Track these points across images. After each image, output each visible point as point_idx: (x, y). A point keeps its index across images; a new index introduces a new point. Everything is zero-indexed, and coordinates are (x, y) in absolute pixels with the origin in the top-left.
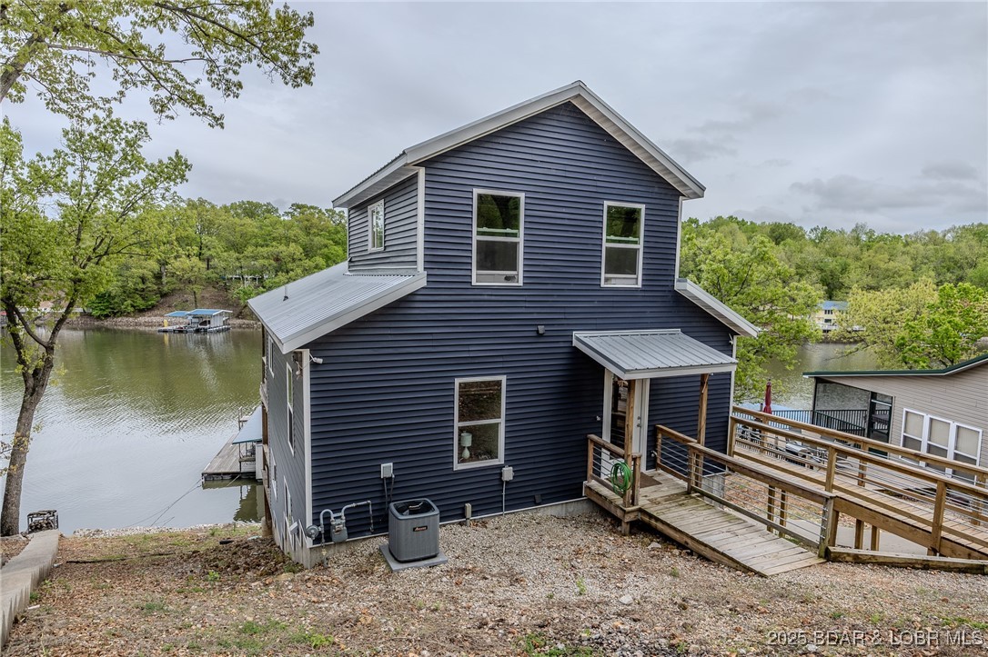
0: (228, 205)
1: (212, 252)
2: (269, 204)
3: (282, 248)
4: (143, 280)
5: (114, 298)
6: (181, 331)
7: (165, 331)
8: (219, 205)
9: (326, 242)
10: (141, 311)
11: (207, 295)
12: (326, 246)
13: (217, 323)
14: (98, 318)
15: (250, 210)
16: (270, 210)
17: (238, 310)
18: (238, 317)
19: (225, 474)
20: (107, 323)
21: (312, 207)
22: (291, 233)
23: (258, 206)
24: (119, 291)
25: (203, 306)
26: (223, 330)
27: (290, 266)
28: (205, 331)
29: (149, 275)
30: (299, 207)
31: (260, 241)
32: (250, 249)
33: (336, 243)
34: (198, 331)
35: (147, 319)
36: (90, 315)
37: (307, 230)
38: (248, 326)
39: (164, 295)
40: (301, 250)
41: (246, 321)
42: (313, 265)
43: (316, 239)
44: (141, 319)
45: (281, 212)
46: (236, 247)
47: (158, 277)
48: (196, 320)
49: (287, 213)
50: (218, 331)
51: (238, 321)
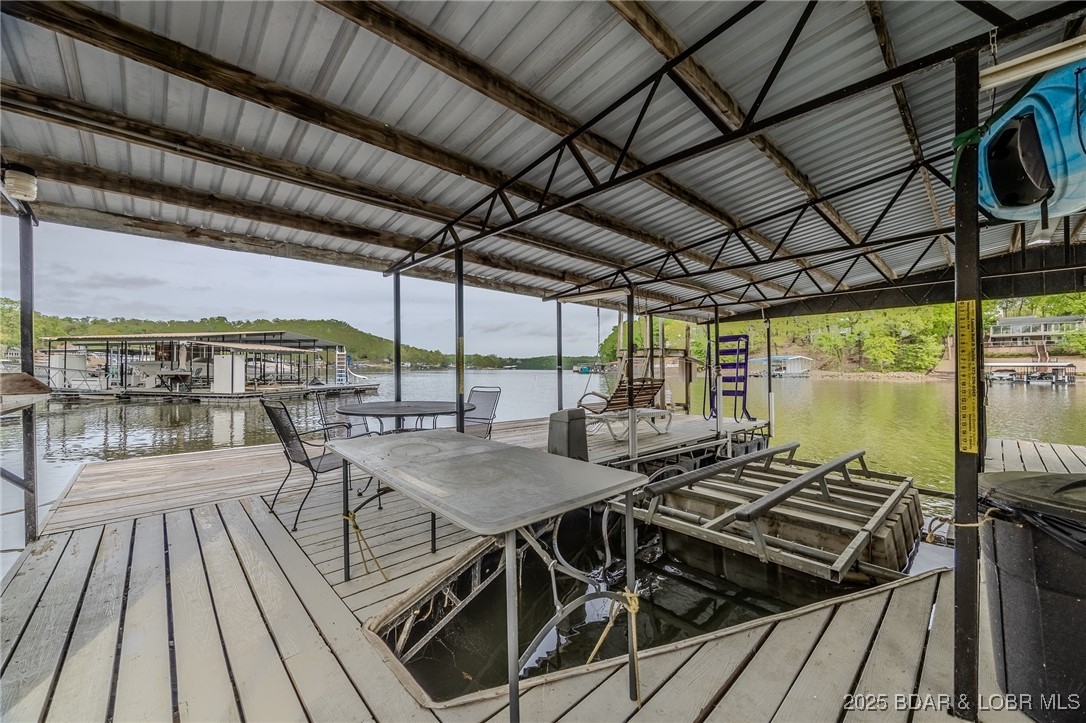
11: (791, 352)
18: (821, 368)
26: (801, 378)
28: (781, 376)
41: (831, 373)
48: (773, 368)
50: (795, 378)
51: (822, 372)
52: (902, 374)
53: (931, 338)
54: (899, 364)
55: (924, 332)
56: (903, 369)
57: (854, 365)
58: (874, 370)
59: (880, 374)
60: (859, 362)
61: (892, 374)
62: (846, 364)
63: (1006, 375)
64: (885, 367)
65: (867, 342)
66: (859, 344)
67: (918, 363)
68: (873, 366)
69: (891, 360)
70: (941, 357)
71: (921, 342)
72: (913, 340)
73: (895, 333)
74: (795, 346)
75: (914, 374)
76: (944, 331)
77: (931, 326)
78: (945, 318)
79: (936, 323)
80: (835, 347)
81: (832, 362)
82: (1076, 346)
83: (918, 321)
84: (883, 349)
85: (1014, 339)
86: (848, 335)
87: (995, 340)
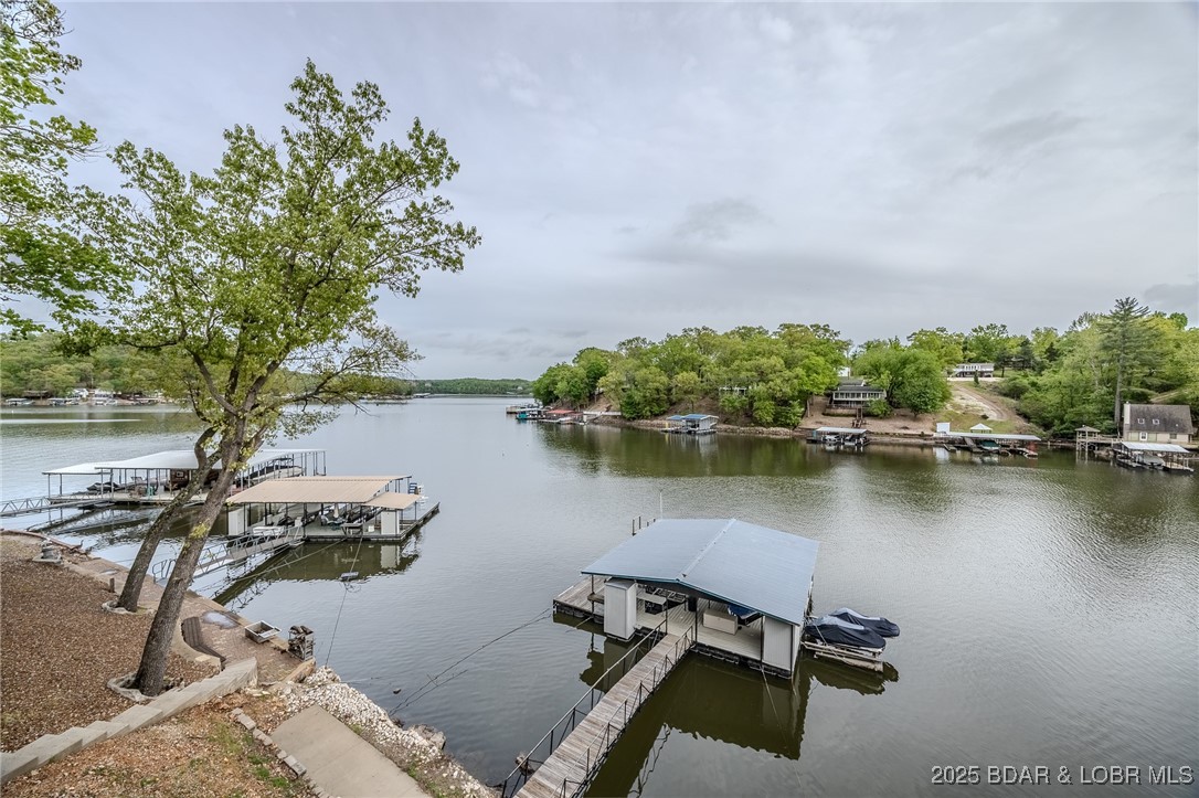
0: (729, 331)
1: (708, 368)
2: (761, 327)
3: (763, 361)
4: (658, 390)
5: (639, 404)
6: (677, 433)
7: (666, 431)
8: (720, 333)
9: (807, 353)
10: (656, 416)
11: (704, 404)
12: (807, 357)
13: (705, 426)
14: (629, 420)
15: (745, 333)
16: (762, 331)
17: (726, 416)
18: (724, 423)
19: (576, 609)
20: (634, 424)
21: (798, 326)
22: (774, 348)
23: (750, 330)
24: (642, 400)
25: (699, 412)
26: (710, 433)
27: (770, 376)
28: (695, 433)
29: (662, 388)
31: (747, 357)
32: (737, 363)
33: (818, 354)
34: (690, 432)
35: (659, 422)
36: (624, 418)
37: (790, 344)
38: (733, 431)
39: (672, 404)
40: (782, 362)
41: (731, 427)
42: (794, 375)
43: (797, 351)
44: (655, 422)
45: (770, 333)
46: (726, 363)
47: (670, 390)
48: (689, 424)
49: (775, 333)
50: (705, 434)
51: (724, 426)
52: (778, 429)
53: (796, 403)
54: (776, 422)
55: (793, 398)
56: (778, 426)
57: (748, 420)
58: (761, 425)
59: (764, 429)
60: (751, 416)
61: (772, 429)
62: (742, 419)
63: (833, 437)
64: (768, 423)
65: (756, 405)
66: (751, 405)
67: (788, 421)
68: (759, 423)
69: (770, 419)
70: (802, 417)
71: (790, 405)
72: (784, 402)
73: (774, 398)
74: (707, 398)
75: (786, 430)
76: (804, 397)
77: (796, 393)
78: (805, 388)
79: (800, 392)
80: (734, 407)
81: (733, 418)
82: (877, 411)
83: (788, 390)
84: (766, 410)
85: (847, 402)
86: (744, 398)
87: (836, 402)
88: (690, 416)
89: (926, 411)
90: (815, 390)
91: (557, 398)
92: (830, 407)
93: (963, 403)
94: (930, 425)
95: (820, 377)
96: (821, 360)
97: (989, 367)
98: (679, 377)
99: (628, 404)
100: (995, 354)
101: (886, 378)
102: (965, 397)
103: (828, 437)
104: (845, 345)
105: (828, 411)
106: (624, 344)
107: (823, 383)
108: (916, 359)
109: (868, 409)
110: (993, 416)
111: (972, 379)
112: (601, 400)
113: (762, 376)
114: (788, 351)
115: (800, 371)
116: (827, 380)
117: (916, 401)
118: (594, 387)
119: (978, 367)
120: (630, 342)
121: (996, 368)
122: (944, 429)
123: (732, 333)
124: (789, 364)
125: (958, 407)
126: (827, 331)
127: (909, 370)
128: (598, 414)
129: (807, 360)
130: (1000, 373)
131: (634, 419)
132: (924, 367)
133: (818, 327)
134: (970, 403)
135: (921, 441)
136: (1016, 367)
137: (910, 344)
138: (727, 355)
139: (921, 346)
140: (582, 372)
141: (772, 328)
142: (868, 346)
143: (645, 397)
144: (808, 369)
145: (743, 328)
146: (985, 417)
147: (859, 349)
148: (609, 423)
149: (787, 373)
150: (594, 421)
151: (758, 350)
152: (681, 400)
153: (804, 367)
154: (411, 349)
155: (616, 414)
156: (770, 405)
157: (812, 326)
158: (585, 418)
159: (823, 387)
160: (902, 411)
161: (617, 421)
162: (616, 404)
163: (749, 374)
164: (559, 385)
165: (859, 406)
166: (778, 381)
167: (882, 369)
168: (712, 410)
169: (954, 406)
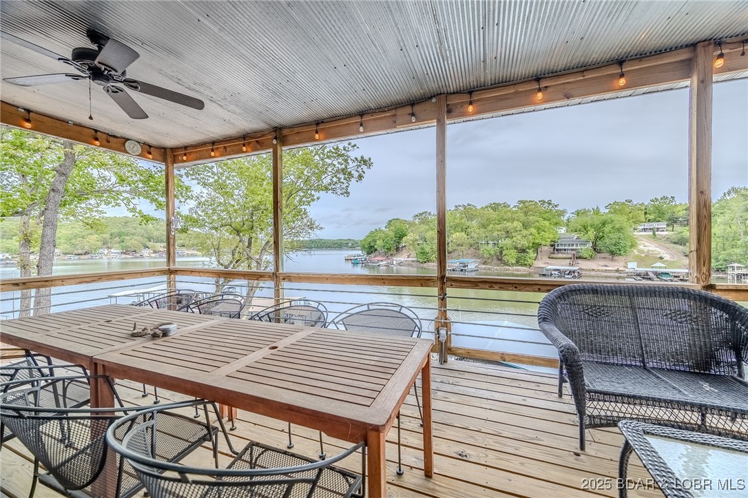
0: (484, 206)
1: (472, 230)
2: (505, 203)
3: (509, 224)
5: (428, 253)
6: (454, 270)
8: (479, 207)
9: (537, 219)
11: (470, 252)
12: (538, 221)
13: (471, 266)
14: (422, 263)
15: (495, 207)
16: (506, 206)
17: (485, 260)
18: (484, 264)
20: (425, 265)
21: (530, 201)
22: (515, 216)
23: (498, 205)
24: (430, 251)
25: (467, 258)
26: (475, 271)
27: (513, 234)
28: (465, 270)
30: (523, 202)
31: (497, 222)
32: (491, 226)
33: (544, 219)
34: (462, 270)
36: (419, 262)
37: (526, 213)
38: (489, 269)
39: (449, 253)
40: (521, 225)
41: (488, 266)
42: (529, 233)
43: (530, 218)
45: (512, 207)
46: (484, 226)
47: (448, 244)
48: (461, 265)
49: (515, 206)
50: (472, 271)
51: (484, 266)
52: (519, 268)
53: (531, 251)
54: (518, 263)
55: (529, 248)
56: (519, 265)
57: (499, 262)
58: (508, 265)
59: (510, 268)
60: (501, 260)
61: (515, 267)
62: (495, 261)
63: (557, 273)
64: (512, 264)
65: (504, 252)
66: (501, 253)
67: (526, 262)
68: (506, 264)
69: (514, 261)
70: (535, 260)
71: (527, 252)
72: (523, 251)
73: (516, 248)
74: (472, 249)
75: (524, 268)
76: (536, 247)
77: (531, 245)
78: (537, 241)
79: (533, 243)
80: (490, 254)
81: (489, 261)
82: (585, 255)
83: (526, 242)
84: (511, 256)
85: (565, 250)
86: (496, 248)
87: (557, 250)
88: (462, 260)
89: (620, 255)
90: (543, 243)
91: (376, 250)
92: (554, 253)
93: (646, 249)
94: (622, 264)
95: (547, 234)
96: (547, 223)
97: (663, 225)
98: (454, 236)
99: (421, 253)
100: (667, 216)
101: (592, 234)
102: (646, 245)
103: (553, 272)
104: (563, 213)
105: (552, 256)
106: (417, 216)
107: (549, 238)
108: (613, 221)
109: (580, 254)
110: (667, 257)
111: (651, 233)
112: (404, 251)
113: (508, 233)
114: (525, 218)
115: (533, 230)
116: (551, 236)
117: (613, 248)
118: (399, 243)
119: (655, 225)
120: (421, 214)
121: (668, 225)
122: (633, 266)
123: (486, 207)
124: (525, 226)
125: (642, 252)
126: (550, 204)
127: (607, 229)
128: (403, 259)
129: (537, 224)
130: (671, 228)
131: (425, 262)
132: (618, 226)
133: (544, 202)
134: (650, 249)
135: (617, 274)
136: (682, 224)
137: (607, 211)
138: (484, 221)
139: (615, 212)
140: (392, 234)
141: (513, 203)
142: (578, 213)
143: (432, 248)
144: (538, 229)
145: (494, 203)
146: (661, 258)
147: (571, 215)
148: (409, 265)
149: (525, 232)
150: (400, 264)
151: (505, 218)
152: (454, 250)
153: (535, 227)
154: (317, 224)
155: (413, 259)
156: (514, 253)
157: (539, 201)
158: (395, 262)
159: (549, 240)
160: (603, 255)
161: (414, 264)
162: (413, 254)
163: (499, 233)
164: (378, 242)
165: (573, 252)
166: (519, 237)
167: (589, 228)
168: (476, 256)
169: (639, 251)
